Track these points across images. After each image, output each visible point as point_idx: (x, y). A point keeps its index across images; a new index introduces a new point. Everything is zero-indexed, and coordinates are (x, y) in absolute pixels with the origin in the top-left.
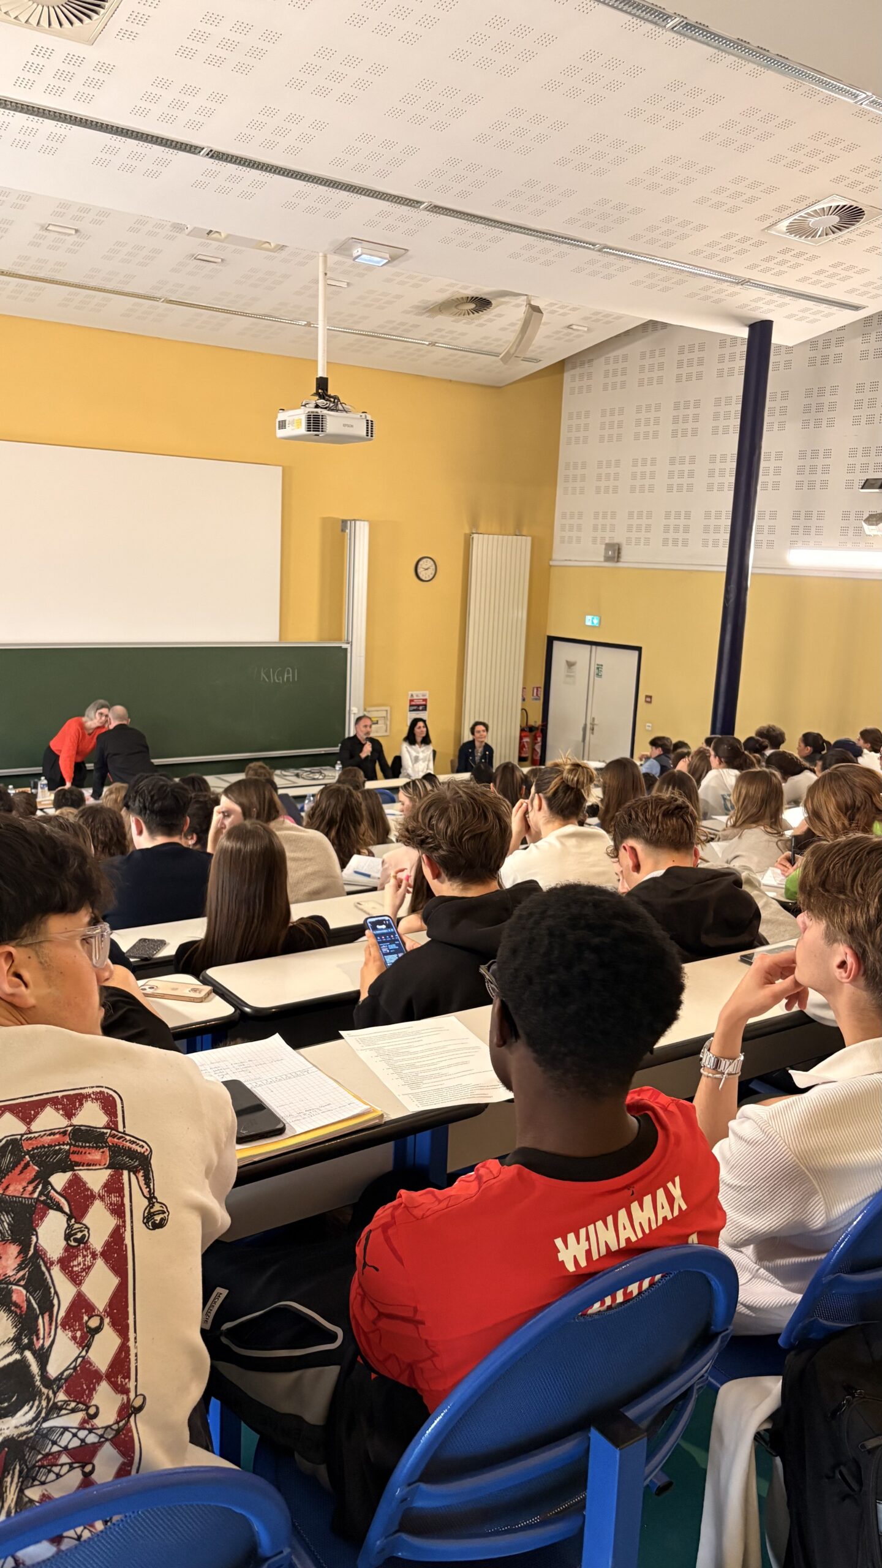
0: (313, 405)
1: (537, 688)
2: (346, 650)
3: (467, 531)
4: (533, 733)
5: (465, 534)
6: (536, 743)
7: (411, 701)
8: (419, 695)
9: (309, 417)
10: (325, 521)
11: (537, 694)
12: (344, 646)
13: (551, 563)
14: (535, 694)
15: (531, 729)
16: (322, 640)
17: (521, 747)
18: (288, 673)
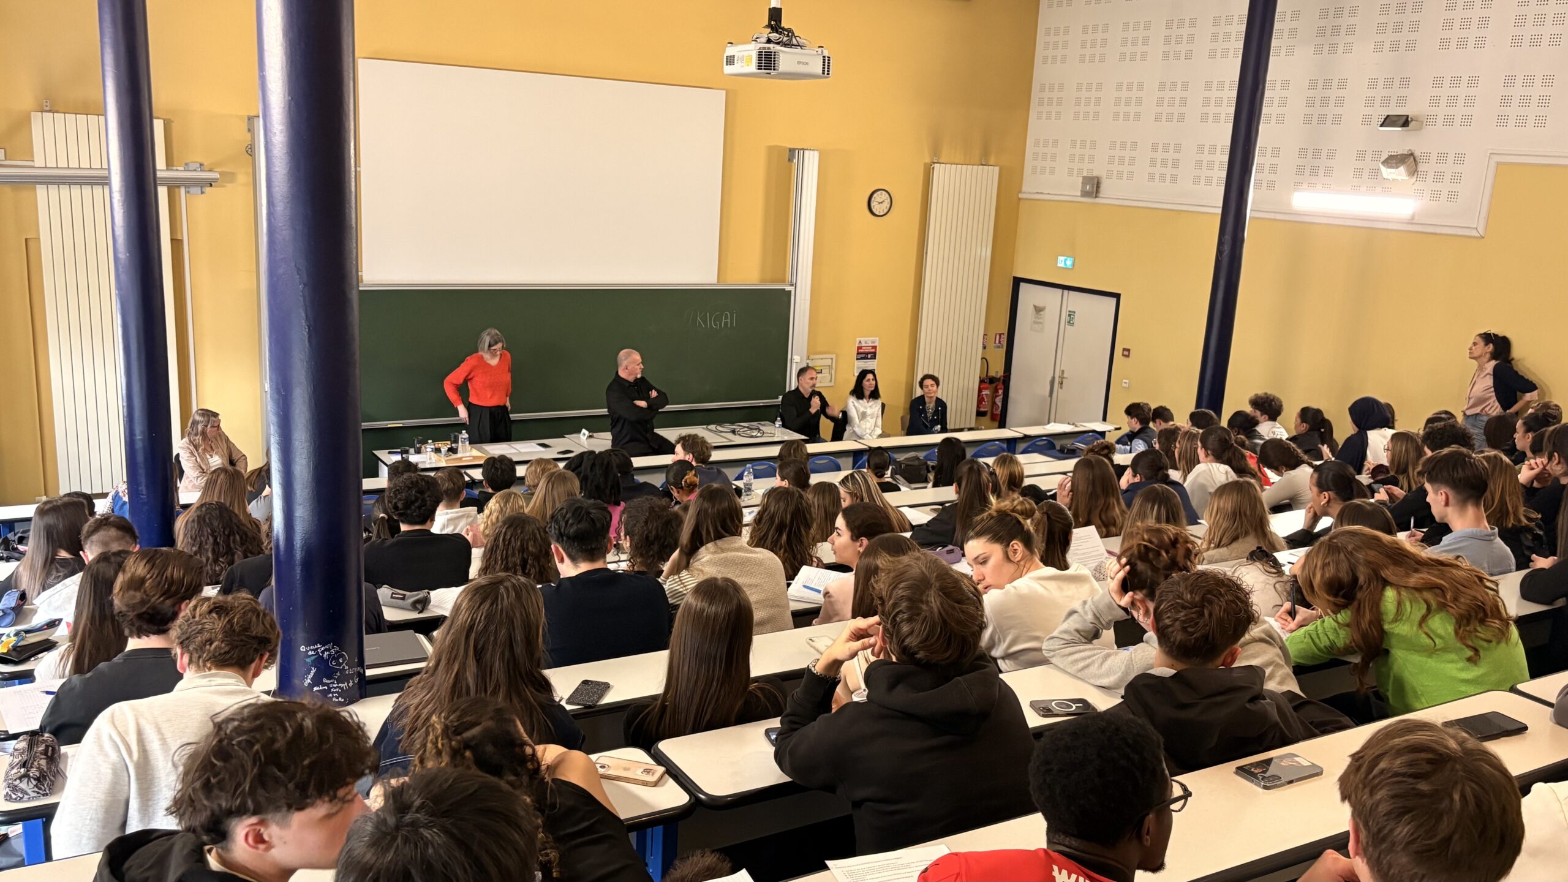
0: (764, 40)
1: (1000, 335)
2: (790, 292)
3: (928, 161)
4: (994, 385)
5: (925, 164)
6: (997, 396)
7: (859, 348)
8: (867, 341)
9: (760, 54)
10: (771, 149)
11: (1000, 342)
12: (788, 288)
13: (1020, 196)
14: (997, 342)
15: (992, 380)
16: (763, 281)
17: (980, 400)
18: (726, 318)
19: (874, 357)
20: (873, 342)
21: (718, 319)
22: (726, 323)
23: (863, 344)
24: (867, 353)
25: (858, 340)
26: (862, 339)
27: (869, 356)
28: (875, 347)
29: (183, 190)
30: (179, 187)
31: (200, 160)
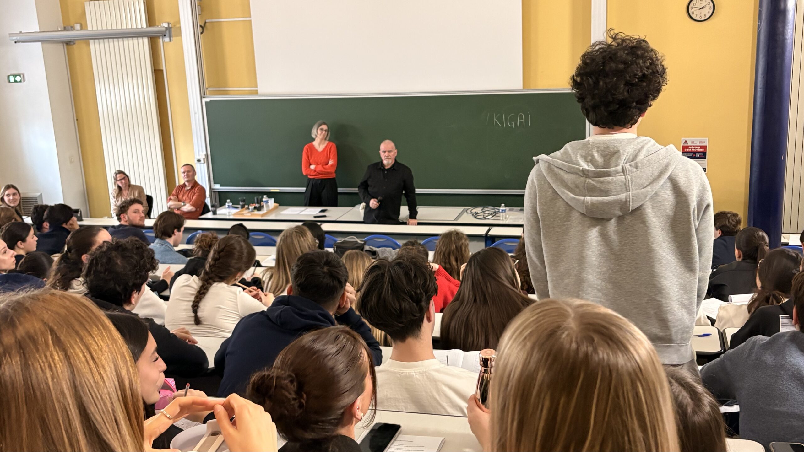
7: (684, 147)
8: (694, 141)
18: (521, 118)
19: (703, 155)
20: (700, 142)
21: (513, 119)
22: (521, 123)
23: (690, 144)
24: (695, 153)
25: (683, 140)
26: (687, 139)
27: (698, 155)
28: (705, 147)
29: (161, 40)
30: (159, 38)
31: (168, 21)
